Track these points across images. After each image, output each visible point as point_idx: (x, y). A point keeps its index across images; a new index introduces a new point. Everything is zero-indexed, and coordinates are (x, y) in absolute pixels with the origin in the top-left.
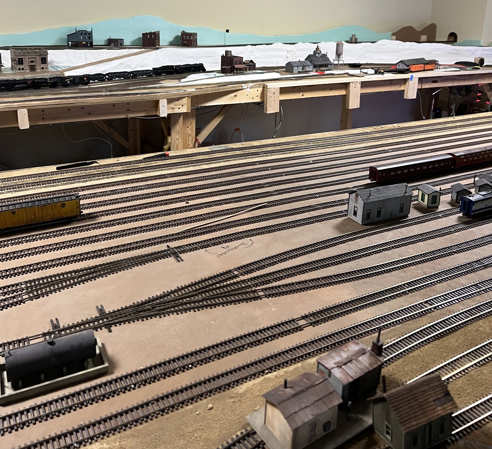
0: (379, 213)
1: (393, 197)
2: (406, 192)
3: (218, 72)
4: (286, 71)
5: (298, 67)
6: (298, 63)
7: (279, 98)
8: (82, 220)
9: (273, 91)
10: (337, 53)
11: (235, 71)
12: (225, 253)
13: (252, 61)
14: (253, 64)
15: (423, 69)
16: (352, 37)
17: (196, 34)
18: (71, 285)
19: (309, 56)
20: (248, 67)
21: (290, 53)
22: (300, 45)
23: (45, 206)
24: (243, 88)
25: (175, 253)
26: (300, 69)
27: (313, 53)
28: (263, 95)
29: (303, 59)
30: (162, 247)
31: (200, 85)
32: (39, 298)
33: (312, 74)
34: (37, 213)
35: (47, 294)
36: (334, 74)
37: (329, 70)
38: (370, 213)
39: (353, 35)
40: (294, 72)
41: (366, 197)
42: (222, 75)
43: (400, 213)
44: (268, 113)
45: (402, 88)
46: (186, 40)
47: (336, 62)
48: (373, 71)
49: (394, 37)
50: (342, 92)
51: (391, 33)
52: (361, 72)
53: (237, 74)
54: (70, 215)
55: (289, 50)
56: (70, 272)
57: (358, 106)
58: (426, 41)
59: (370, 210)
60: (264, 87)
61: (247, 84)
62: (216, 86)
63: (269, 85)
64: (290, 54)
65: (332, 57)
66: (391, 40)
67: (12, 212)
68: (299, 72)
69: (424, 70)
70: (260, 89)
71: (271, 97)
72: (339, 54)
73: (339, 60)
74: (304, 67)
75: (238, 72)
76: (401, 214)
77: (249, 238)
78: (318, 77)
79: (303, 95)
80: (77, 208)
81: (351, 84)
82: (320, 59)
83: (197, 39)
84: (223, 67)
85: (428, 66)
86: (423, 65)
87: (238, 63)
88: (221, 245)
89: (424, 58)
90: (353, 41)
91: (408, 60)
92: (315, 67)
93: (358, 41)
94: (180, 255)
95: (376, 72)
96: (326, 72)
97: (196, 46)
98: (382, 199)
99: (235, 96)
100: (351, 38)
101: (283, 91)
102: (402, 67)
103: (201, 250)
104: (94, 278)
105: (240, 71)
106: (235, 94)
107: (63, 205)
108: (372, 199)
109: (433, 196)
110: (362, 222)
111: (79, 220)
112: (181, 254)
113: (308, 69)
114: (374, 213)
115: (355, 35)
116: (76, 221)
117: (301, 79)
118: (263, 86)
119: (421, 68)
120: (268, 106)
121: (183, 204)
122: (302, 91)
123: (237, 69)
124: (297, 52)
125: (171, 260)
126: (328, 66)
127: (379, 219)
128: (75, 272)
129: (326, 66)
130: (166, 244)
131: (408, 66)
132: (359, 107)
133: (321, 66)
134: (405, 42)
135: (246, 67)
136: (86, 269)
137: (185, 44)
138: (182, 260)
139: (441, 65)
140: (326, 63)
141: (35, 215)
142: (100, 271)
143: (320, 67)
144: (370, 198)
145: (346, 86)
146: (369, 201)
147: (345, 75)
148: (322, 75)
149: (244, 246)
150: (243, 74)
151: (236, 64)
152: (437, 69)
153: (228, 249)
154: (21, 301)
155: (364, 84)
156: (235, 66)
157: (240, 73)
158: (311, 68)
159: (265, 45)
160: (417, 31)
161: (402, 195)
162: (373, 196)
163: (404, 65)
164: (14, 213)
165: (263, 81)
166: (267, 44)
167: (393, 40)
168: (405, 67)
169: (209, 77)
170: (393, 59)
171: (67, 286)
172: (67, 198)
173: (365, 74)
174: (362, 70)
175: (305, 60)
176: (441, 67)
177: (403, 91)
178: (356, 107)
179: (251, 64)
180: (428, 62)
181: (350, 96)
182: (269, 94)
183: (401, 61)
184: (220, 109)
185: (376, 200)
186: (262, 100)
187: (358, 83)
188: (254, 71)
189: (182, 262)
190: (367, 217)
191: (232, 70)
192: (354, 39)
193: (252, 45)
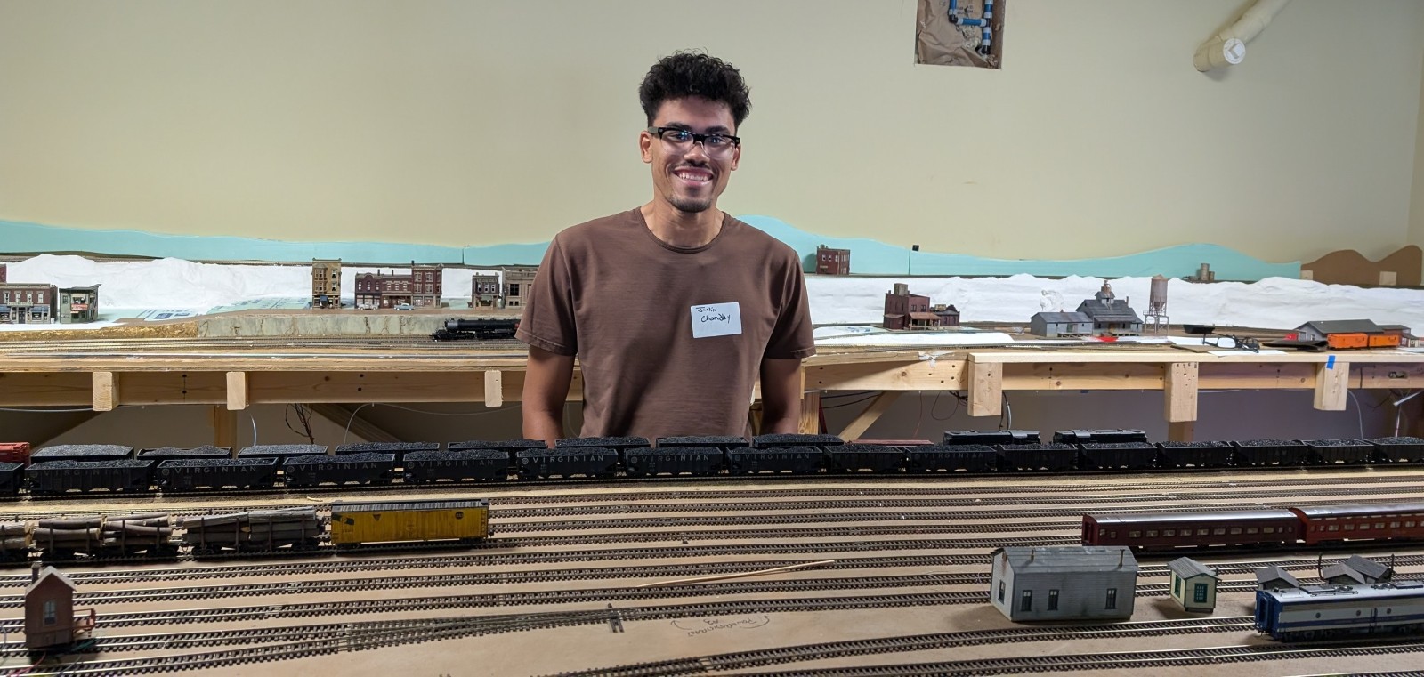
0: (1053, 602)
1: (1086, 570)
2: (1121, 565)
3: (877, 326)
4: (1031, 333)
5: (1057, 324)
6: (1059, 316)
7: (1000, 385)
8: (490, 547)
9: (987, 369)
10: (1152, 301)
11: (911, 325)
12: (706, 631)
13: (952, 308)
14: (954, 313)
15: (1364, 344)
16: (1202, 269)
17: (848, 253)
18: (419, 640)
19: (1085, 303)
20: (939, 318)
21: (1049, 296)
22: (1074, 281)
23: (428, 512)
24: (921, 359)
25: (614, 618)
26: (1063, 329)
27: (1094, 298)
28: (966, 375)
29: (1071, 309)
30: (602, 605)
31: (829, 347)
32: (361, 649)
33: (1089, 339)
34: (414, 523)
35: (376, 646)
36: (1139, 344)
37: (1132, 335)
38: (1030, 598)
39: (1202, 265)
40: (1048, 335)
41: (1021, 563)
42: (884, 330)
43: (1107, 608)
44: (975, 415)
45: (1308, 384)
46: (827, 263)
47: (1151, 320)
48: (1230, 343)
49: (1310, 273)
50: (1154, 384)
51: (1298, 264)
52: (1204, 342)
53: (915, 330)
54: (470, 535)
55: (1046, 289)
56: (428, 621)
57: (1192, 416)
58: (1394, 284)
59: (1031, 591)
60: (968, 361)
61: (930, 351)
62: (862, 350)
63: (979, 356)
64: (1050, 299)
65: (1140, 308)
66: (1301, 278)
67: (374, 516)
68: (1059, 335)
69: (1368, 348)
70: (960, 364)
71: (982, 381)
72: (1157, 303)
73: (1159, 316)
74: (1071, 325)
75: (918, 327)
76: (1111, 613)
77: (765, 614)
78: (1097, 347)
79: (1058, 384)
80: (483, 523)
81: (1174, 366)
82: (1112, 312)
83: (849, 262)
84: (888, 316)
85: (1379, 337)
86: (1366, 336)
87: (919, 308)
88: (706, 617)
89: (1372, 320)
90: (1203, 276)
91: (1326, 323)
92: (1098, 326)
93: (1216, 279)
94: (623, 623)
95: (1239, 346)
96: (1120, 339)
97: (847, 274)
98: (1059, 570)
99: (904, 374)
100: (1199, 272)
101: (1010, 370)
102: (1309, 336)
103: (665, 620)
104: (460, 635)
105: (924, 325)
106: (904, 369)
107: (459, 515)
108: (1035, 568)
109: (1197, 585)
110: (1012, 615)
111: (485, 547)
112: (625, 620)
113: (1079, 329)
114: (1040, 601)
115: (1208, 265)
116: (480, 548)
117: (1056, 350)
118: (965, 358)
119: (1360, 342)
120: (976, 400)
121: (678, 544)
122: (1057, 375)
123: (915, 322)
124: (1063, 295)
125: (605, 627)
126: (1129, 327)
127: (1052, 614)
128: (436, 621)
129: (1124, 325)
130: (608, 602)
131: (1325, 335)
132: (1195, 419)
133: (1112, 325)
134: (1328, 284)
135: (936, 317)
136: (455, 620)
137: (822, 270)
138: (622, 631)
139: (1418, 339)
140: (1123, 320)
141: (410, 526)
142: (475, 626)
143: (1109, 328)
144: (1031, 565)
145: (1162, 369)
146: (1026, 571)
147: (1164, 347)
148: (1109, 343)
149: (748, 625)
150: (927, 331)
151: (915, 311)
152: (1406, 346)
153: (715, 625)
154: (332, 650)
155: (1206, 370)
156: (911, 314)
157: (923, 329)
158: (1089, 327)
159: (994, 278)
160: (1369, 262)
161: (1110, 569)
162: (1037, 562)
163: (1314, 333)
164: (377, 517)
165: (967, 348)
166: (998, 277)
167: (1306, 278)
168: (1319, 338)
169: (855, 333)
170: (1289, 320)
171: (412, 640)
172: (468, 504)
173: (1212, 348)
174: (1207, 340)
175: (1077, 310)
176: (1416, 342)
177: (1312, 391)
178: (1189, 419)
179: (950, 312)
180: (1378, 330)
181: (1174, 392)
182: (978, 376)
183: (1308, 325)
184: (873, 399)
185: (1044, 570)
186: (962, 386)
187: (1193, 365)
188: (956, 328)
189: (621, 633)
190: (1024, 604)
191: (906, 322)
192: (1205, 273)
193: (962, 277)
